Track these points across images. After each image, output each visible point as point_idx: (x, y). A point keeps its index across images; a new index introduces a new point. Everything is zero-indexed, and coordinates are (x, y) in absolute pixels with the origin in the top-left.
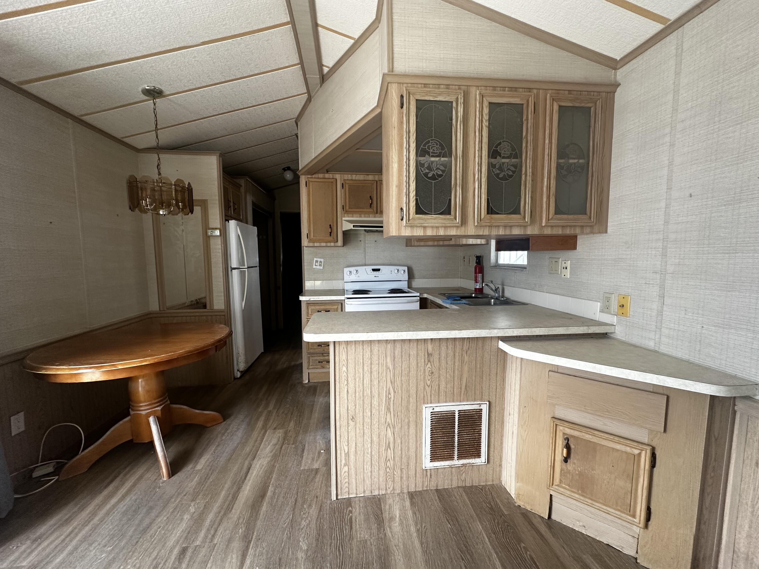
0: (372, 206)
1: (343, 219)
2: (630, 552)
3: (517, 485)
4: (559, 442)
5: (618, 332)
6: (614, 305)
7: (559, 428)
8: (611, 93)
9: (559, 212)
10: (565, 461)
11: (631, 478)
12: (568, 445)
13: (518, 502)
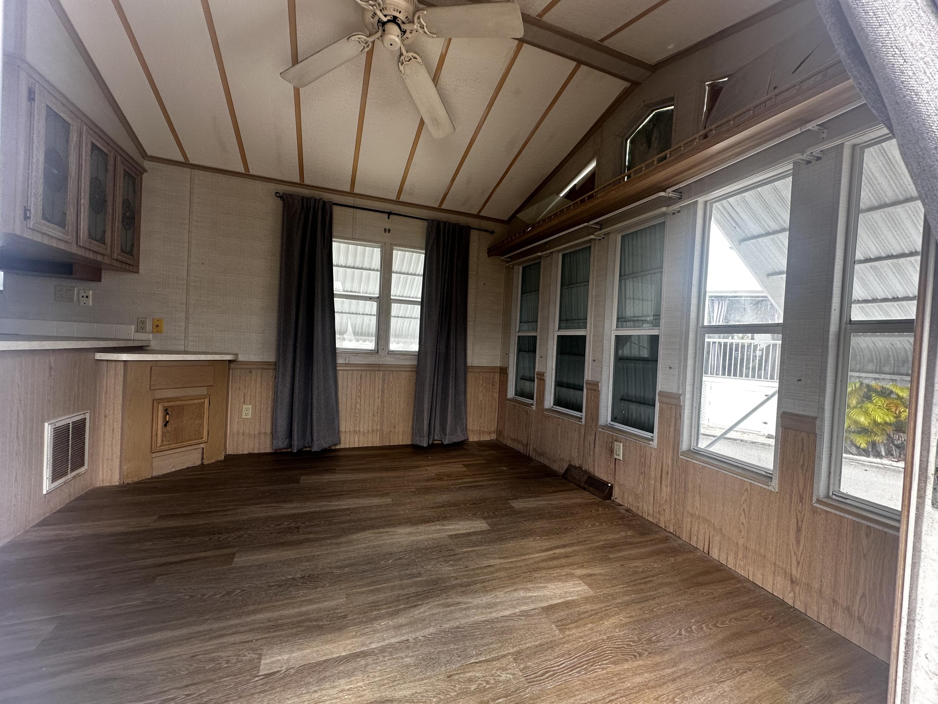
2: (198, 463)
3: (125, 467)
4: (161, 414)
5: (154, 345)
6: (149, 326)
7: (160, 405)
8: (142, 174)
9: (122, 250)
10: (165, 425)
11: (201, 416)
12: (167, 414)
13: (127, 481)
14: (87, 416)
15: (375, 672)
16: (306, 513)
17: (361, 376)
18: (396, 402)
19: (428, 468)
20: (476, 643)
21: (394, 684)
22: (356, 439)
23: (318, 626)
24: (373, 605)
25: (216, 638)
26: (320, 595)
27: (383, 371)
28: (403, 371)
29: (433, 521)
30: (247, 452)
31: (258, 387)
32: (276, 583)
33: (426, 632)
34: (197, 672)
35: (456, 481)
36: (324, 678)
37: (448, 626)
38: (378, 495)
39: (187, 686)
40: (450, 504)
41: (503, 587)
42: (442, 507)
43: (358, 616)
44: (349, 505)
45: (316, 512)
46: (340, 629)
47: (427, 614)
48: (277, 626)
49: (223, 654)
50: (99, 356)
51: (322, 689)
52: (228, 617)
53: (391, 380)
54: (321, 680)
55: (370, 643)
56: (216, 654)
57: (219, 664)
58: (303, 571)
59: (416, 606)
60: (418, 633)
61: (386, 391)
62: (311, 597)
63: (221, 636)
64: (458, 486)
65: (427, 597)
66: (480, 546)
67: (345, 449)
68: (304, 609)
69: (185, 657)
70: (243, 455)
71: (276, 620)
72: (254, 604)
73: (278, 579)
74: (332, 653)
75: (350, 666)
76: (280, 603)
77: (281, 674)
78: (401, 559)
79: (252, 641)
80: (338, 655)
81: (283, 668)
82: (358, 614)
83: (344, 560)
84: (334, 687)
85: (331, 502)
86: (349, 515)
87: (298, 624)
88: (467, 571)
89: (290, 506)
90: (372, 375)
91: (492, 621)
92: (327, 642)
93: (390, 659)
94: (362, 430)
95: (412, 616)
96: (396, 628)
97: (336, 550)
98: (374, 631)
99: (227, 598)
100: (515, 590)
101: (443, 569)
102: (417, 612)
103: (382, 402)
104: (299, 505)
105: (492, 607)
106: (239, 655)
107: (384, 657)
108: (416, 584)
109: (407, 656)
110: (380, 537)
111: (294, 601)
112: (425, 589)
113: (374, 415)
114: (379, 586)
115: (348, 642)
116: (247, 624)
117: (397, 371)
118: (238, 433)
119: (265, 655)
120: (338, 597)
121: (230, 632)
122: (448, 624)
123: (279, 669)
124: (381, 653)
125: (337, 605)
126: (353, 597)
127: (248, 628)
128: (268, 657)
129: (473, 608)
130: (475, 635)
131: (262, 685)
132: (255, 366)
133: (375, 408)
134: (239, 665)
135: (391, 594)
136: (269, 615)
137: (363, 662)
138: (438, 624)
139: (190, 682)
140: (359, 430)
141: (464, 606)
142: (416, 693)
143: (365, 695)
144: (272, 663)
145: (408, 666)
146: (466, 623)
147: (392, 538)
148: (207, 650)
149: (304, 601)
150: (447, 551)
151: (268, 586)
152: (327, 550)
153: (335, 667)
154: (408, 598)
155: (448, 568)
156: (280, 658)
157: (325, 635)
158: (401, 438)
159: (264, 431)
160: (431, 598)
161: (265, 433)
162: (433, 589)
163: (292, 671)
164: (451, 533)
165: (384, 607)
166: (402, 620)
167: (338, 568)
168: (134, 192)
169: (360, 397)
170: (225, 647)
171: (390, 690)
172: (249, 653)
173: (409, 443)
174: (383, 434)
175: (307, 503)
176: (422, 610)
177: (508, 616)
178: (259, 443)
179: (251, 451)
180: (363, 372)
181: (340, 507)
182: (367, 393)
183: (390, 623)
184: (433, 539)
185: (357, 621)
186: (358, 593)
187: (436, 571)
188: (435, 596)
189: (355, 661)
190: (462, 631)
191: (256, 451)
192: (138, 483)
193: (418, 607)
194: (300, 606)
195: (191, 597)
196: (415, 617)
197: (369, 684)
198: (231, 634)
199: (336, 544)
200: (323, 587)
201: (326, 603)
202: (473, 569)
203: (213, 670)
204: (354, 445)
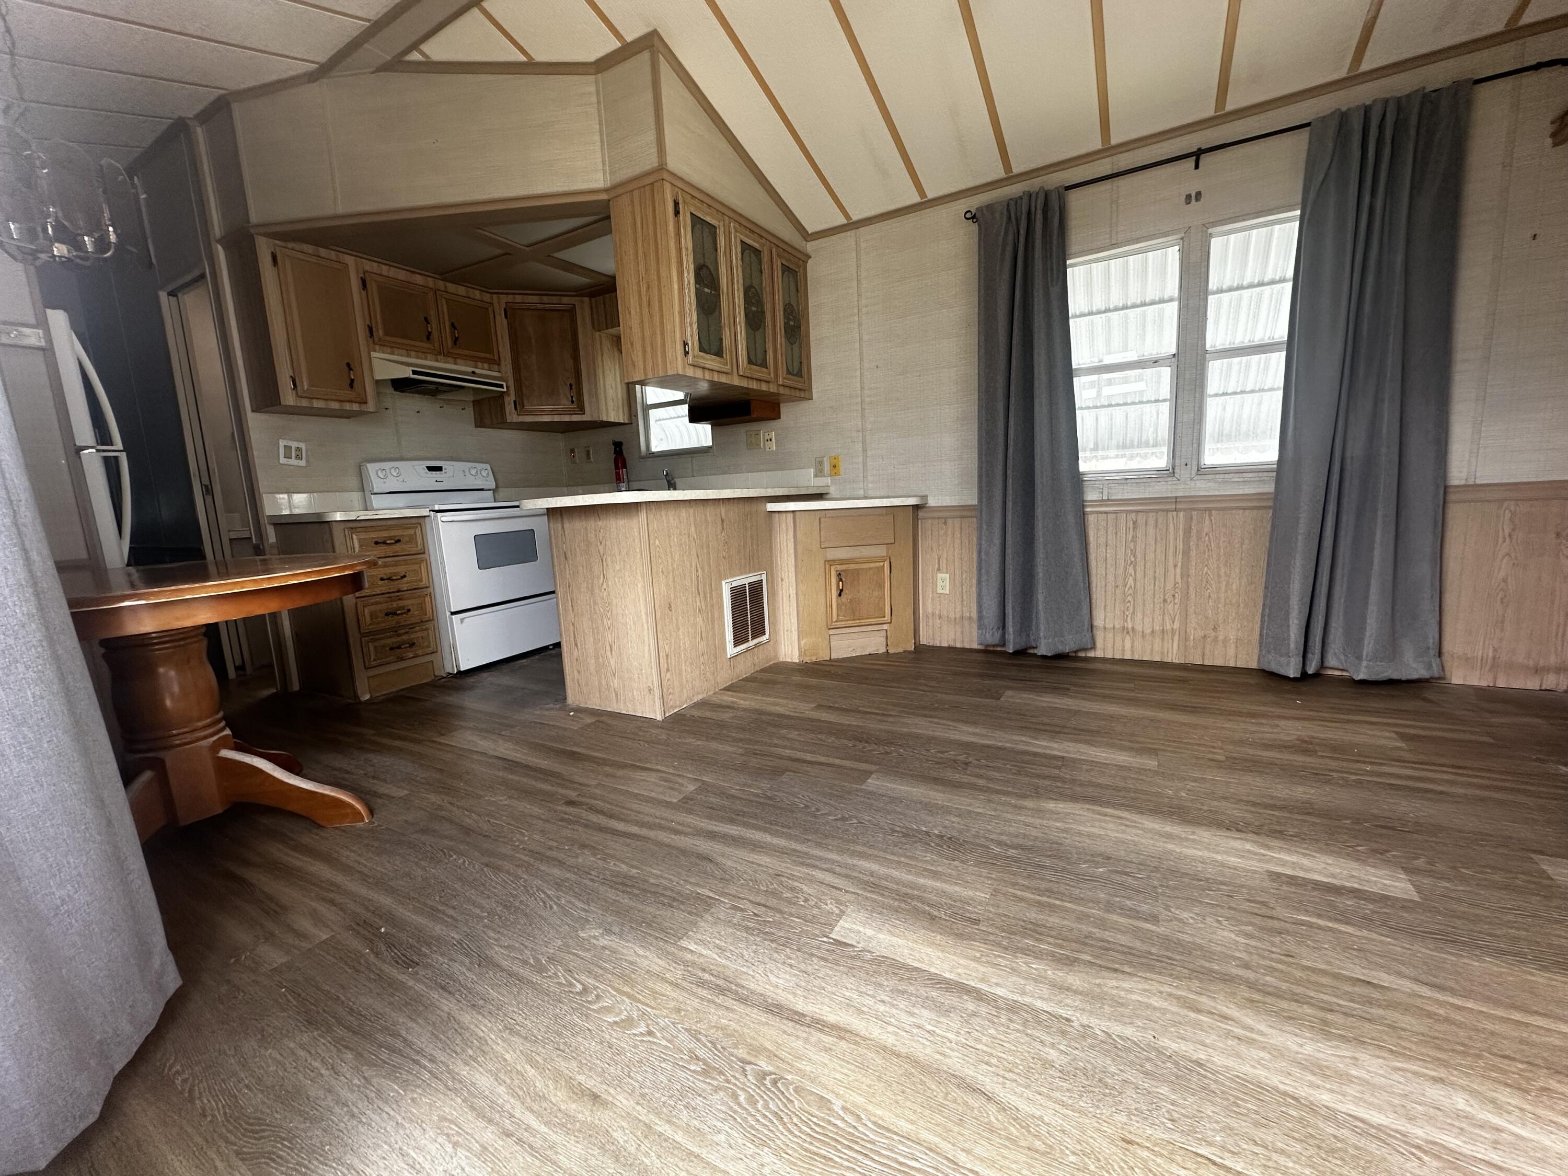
0: (431, 337)
1: (373, 354)
2: (882, 650)
3: (803, 643)
4: (834, 580)
5: (833, 491)
6: (827, 467)
7: (832, 568)
8: (805, 262)
9: (789, 372)
10: (840, 595)
11: (881, 586)
12: (841, 580)
13: (807, 659)
14: (764, 578)
15: (983, 1034)
16: (988, 746)
17: (1135, 523)
18: (1219, 576)
19: (1282, 723)
20: (1233, 1123)
21: (1007, 1075)
22: (1128, 644)
23: (929, 914)
24: (1030, 926)
25: (808, 865)
26: (954, 873)
27: (1184, 510)
28: (1238, 508)
29: (1238, 830)
30: (946, 645)
31: (956, 546)
32: (903, 830)
33: (1116, 1029)
34: (774, 894)
35: (1358, 765)
36: (903, 992)
37: (1174, 1046)
38: (1131, 749)
39: (759, 904)
40: (1307, 809)
41: (1391, 1051)
42: (1281, 808)
43: (997, 932)
44: (1067, 752)
45: (1005, 749)
46: (960, 936)
47: (1134, 997)
48: (878, 886)
49: (805, 888)
50: (771, 507)
51: (893, 1005)
52: (830, 847)
53: (1206, 530)
54: (899, 991)
55: (997, 984)
56: (799, 885)
57: (798, 898)
58: (945, 827)
59: (1116, 970)
60: (1097, 1021)
61: (1193, 553)
62: (940, 869)
63: (814, 867)
64: (1354, 777)
65: (1150, 968)
66: (1360, 927)
67: (1104, 660)
68: (922, 881)
69: (771, 871)
70: (941, 648)
71: (880, 878)
72: (864, 845)
73: (907, 824)
74: (932, 964)
75: (950, 999)
76: (896, 858)
77: (854, 951)
78: (1127, 874)
79: (840, 890)
80: (937, 972)
81: (860, 945)
82: (997, 928)
83: (1017, 836)
84: (912, 1014)
85: (1036, 739)
86: (1059, 768)
87: (904, 897)
88: (1289, 964)
89: (971, 730)
90: (1160, 521)
91: (1312, 1108)
92: (932, 944)
93: (1018, 1031)
94: (1139, 628)
95: (1099, 985)
96: (1055, 986)
97: (1009, 816)
98: (1012, 969)
99: (839, 824)
100: (1435, 1080)
101: (1219, 932)
102: (1114, 983)
103: (1185, 575)
104: (984, 731)
105: (1326, 1077)
106: (820, 900)
107: (1010, 1020)
108: (1136, 933)
109: (1053, 1046)
110: (1100, 821)
111: (913, 863)
112: (1154, 950)
113: (1165, 601)
114: (1058, 902)
115: (963, 961)
116: (846, 866)
117: (1218, 509)
118: (933, 614)
119: (848, 916)
120: (978, 886)
121: (824, 866)
122: (1174, 1041)
123: (855, 944)
124: (1008, 1010)
125: (972, 899)
126: (1003, 899)
127: (844, 871)
128: (849, 920)
129: (1263, 1049)
130: (1238, 1106)
131: (828, 951)
132: (953, 514)
133: (1169, 586)
134: (816, 911)
135: (1074, 925)
136: (874, 867)
137: (971, 1006)
138: (1153, 1030)
139: (763, 902)
140: (1133, 628)
141: (1238, 1031)
142: (1040, 1118)
143: (950, 1057)
144: (851, 930)
145: (1048, 1064)
146: (1227, 1067)
147: (1124, 832)
148: (794, 875)
149: (925, 870)
150: (1248, 900)
151: (891, 829)
152: (995, 810)
153: (926, 986)
154: (1107, 949)
155: (1233, 936)
156: (861, 929)
157: (933, 932)
158: (1231, 651)
159: (968, 614)
160: (1160, 973)
161: (970, 618)
162: (1170, 958)
163: (869, 956)
164: (1278, 869)
165: (1051, 940)
166: (1075, 979)
167: (1000, 843)
168: (797, 290)
169: (1134, 564)
170: (811, 881)
171: (995, 1079)
172: (831, 903)
173: (1254, 665)
174: (1186, 639)
175: (998, 732)
176: (1126, 985)
177: (1373, 1126)
178: (962, 632)
179: (952, 644)
180: (1140, 515)
181: (1048, 752)
182: (1151, 556)
183: (1049, 972)
184: (1223, 865)
185: (992, 938)
186: (1015, 896)
187: (1200, 928)
188: (1171, 975)
189: (960, 997)
190: (1205, 1077)
191: (958, 645)
192: (815, 663)
193: (1121, 976)
194: (918, 875)
195: (806, 806)
196: (1105, 989)
197: (964, 1046)
198: (824, 870)
199: (1015, 806)
200: (962, 862)
201: (957, 888)
202: (1308, 968)
203: (789, 901)
204: (1123, 654)
